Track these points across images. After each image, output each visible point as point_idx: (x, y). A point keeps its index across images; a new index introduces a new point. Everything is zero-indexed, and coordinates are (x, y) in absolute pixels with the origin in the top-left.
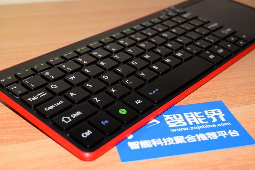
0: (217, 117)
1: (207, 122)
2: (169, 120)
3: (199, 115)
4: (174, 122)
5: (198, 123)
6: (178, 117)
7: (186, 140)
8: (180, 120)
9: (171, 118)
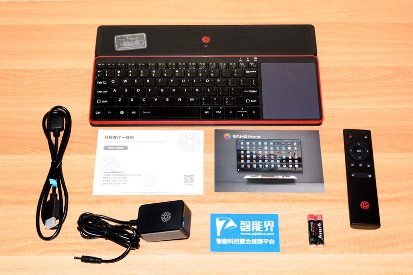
0: (269, 227)
1: (262, 231)
2: (243, 225)
3: (261, 224)
4: (244, 228)
5: (257, 230)
6: (248, 224)
7: (245, 242)
8: (248, 227)
9: (244, 224)
